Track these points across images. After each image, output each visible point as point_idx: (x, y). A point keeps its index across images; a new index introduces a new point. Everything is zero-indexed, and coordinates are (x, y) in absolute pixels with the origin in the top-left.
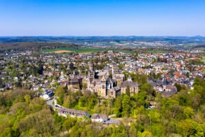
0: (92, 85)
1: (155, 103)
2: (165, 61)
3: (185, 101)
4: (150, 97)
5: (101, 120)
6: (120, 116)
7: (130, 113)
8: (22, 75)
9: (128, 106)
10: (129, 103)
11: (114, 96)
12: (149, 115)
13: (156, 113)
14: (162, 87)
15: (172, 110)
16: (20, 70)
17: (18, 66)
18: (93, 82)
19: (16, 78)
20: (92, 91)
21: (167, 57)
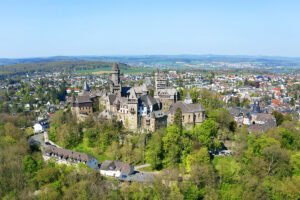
0: (114, 109)
1: (233, 144)
2: (257, 85)
3: (291, 142)
4: (224, 132)
5: (118, 174)
6: (159, 167)
7: (179, 161)
8: (36, 102)
9: (177, 147)
10: (178, 142)
11: (152, 128)
12: (218, 167)
13: (233, 163)
14: (250, 118)
15: (267, 157)
16: (35, 94)
17: (33, 90)
18: (116, 102)
19: (28, 105)
20: (109, 117)
21: (260, 79)
